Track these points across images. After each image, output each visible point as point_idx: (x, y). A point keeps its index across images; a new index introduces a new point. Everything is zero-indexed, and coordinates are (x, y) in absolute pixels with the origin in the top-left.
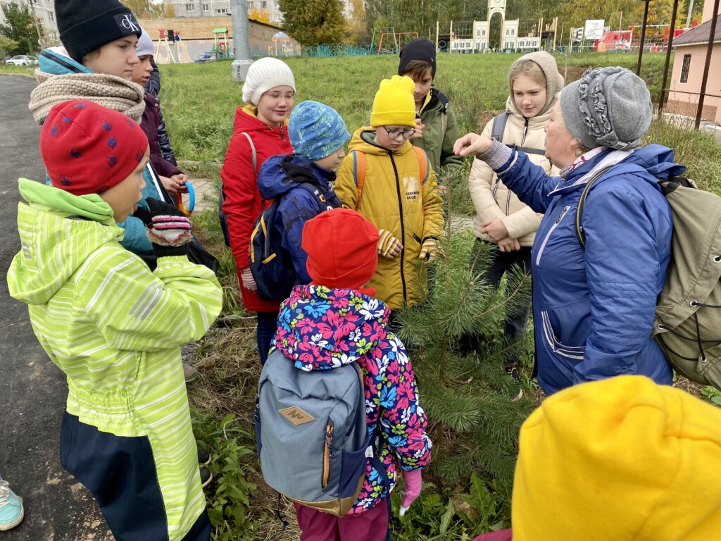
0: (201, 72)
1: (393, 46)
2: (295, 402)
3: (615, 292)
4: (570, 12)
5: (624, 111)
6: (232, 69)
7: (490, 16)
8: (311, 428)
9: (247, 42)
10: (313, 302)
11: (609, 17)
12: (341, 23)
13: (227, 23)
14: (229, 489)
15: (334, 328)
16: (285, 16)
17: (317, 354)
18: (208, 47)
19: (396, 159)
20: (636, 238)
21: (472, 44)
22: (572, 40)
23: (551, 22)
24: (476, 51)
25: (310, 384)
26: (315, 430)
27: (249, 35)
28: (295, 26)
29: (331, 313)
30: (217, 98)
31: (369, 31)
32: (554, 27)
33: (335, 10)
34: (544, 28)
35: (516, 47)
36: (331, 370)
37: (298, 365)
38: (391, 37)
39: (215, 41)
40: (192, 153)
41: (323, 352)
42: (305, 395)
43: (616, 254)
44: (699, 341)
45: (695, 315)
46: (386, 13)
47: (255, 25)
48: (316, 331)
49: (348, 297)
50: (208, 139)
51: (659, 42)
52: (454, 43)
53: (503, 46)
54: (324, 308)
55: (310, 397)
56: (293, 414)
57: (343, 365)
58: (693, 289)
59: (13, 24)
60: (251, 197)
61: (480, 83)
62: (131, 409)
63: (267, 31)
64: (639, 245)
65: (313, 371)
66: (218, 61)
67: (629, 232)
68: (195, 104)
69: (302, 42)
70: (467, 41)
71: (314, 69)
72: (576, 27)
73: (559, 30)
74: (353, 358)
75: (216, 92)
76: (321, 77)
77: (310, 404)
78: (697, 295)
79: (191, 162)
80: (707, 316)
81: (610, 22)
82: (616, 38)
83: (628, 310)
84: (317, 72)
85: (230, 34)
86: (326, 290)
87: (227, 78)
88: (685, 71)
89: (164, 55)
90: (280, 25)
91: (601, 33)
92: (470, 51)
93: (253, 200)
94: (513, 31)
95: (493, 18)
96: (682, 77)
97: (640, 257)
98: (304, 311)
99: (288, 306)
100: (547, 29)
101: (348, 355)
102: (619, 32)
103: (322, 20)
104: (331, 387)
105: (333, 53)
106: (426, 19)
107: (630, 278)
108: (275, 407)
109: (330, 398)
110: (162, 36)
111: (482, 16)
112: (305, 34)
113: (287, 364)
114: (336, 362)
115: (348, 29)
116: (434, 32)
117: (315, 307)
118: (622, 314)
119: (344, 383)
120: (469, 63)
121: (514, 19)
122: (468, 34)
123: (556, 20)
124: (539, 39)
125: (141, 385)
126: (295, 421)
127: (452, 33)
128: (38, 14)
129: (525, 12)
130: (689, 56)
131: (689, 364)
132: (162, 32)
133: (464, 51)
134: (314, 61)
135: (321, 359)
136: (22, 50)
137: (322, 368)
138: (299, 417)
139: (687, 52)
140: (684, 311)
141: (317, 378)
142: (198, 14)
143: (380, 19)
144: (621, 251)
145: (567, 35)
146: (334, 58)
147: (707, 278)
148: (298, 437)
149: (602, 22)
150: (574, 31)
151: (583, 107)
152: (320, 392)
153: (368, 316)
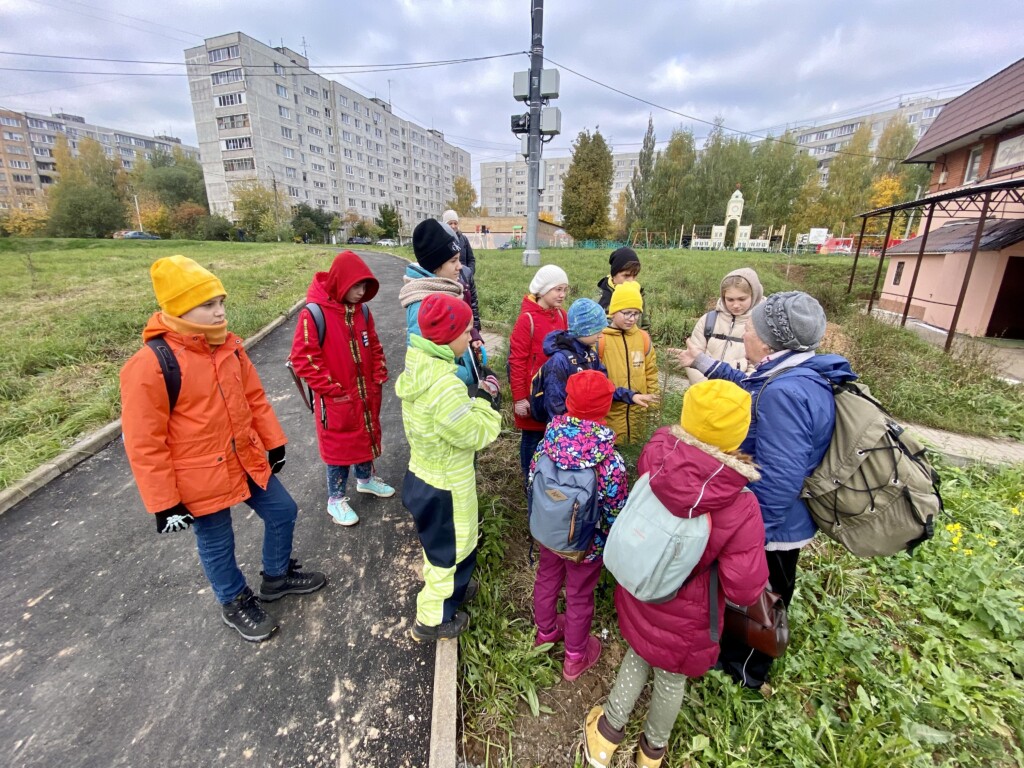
0: (501, 257)
1: (645, 242)
2: (557, 488)
3: (772, 461)
4: (798, 221)
5: (802, 324)
6: (522, 256)
7: (727, 222)
8: (566, 503)
9: (536, 237)
10: (569, 427)
11: (833, 226)
12: (606, 224)
13: (523, 221)
14: (492, 544)
15: (582, 445)
16: (565, 218)
17: (570, 459)
18: (508, 238)
19: (627, 338)
20: (794, 425)
21: (709, 243)
22: (797, 243)
23: (780, 229)
24: (713, 249)
25: (565, 477)
26: (568, 505)
27: (537, 231)
28: (571, 226)
29: (580, 435)
30: (510, 277)
31: (627, 229)
32: (782, 232)
33: (603, 214)
34: (773, 233)
35: (747, 247)
36: (579, 470)
37: (559, 465)
38: (644, 235)
39: (513, 235)
40: (490, 315)
41: (574, 459)
42: (562, 483)
43: (778, 435)
44: (835, 510)
45: (836, 491)
46: (642, 217)
47: (542, 224)
48: (570, 445)
49: (592, 426)
50: (501, 306)
51: (877, 249)
52: (695, 242)
53: (736, 245)
54: (576, 431)
55: (565, 485)
56: (555, 494)
57: (586, 468)
58: (838, 471)
59: (384, 218)
60: (527, 355)
61: (712, 275)
62: (444, 473)
63: (550, 228)
64: (795, 431)
65: (567, 470)
66: (513, 248)
67: (790, 421)
68: (495, 280)
69: (575, 237)
70: (707, 240)
71: (582, 258)
72: (802, 233)
73: (786, 236)
74: (593, 464)
75: (510, 273)
76: (586, 264)
77: (564, 489)
78: (840, 476)
79: (488, 322)
80: (844, 494)
81: (834, 230)
82: (837, 243)
83: (779, 475)
84: (583, 261)
85: (524, 230)
86: (577, 420)
87: (519, 263)
88: (898, 275)
89: (477, 243)
90: (560, 224)
91: (824, 239)
92: (708, 249)
93: (529, 356)
94: (746, 234)
95: (730, 223)
96: (895, 280)
97: (795, 439)
98: (563, 432)
99: (553, 428)
100: (776, 234)
101: (589, 461)
102: (842, 239)
103: (592, 221)
104: (578, 480)
105: (598, 246)
106: (674, 222)
107: (784, 452)
108: (543, 489)
109: (578, 487)
110: (478, 231)
111: (720, 222)
112: (578, 231)
113: (552, 464)
114: (583, 466)
115: (611, 228)
116: (679, 232)
117: (570, 430)
118: (776, 478)
119: (586, 479)
120: (705, 258)
121: (748, 225)
122: (707, 235)
123: (784, 227)
124: (768, 242)
125: (452, 459)
126: (555, 498)
127: (694, 234)
128: (400, 213)
129: (758, 218)
130: (903, 263)
131: (827, 525)
132: (478, 227)
133: (702, 249)
134: (583, 252)
135: (573, 463)
136: (388, 235)
137: (574, 469)
138: (557, 496)
139: (901, 260)
140: (829, 486)
141: (570, 474)
142: (503, 215)
143: (637, 221)
144: (781, 433)
145: (793, 239)
146: (598, 250)
147: (850, 465)
148: (557, 508)
149: (826, 230)
150: (799, 236)
151: (770, 322)
152: (572, 483)
153: (603, 439)
